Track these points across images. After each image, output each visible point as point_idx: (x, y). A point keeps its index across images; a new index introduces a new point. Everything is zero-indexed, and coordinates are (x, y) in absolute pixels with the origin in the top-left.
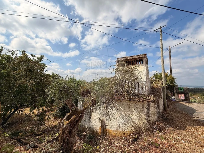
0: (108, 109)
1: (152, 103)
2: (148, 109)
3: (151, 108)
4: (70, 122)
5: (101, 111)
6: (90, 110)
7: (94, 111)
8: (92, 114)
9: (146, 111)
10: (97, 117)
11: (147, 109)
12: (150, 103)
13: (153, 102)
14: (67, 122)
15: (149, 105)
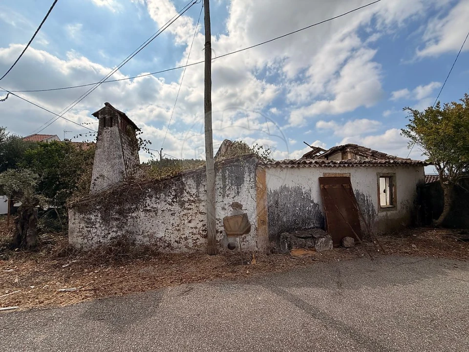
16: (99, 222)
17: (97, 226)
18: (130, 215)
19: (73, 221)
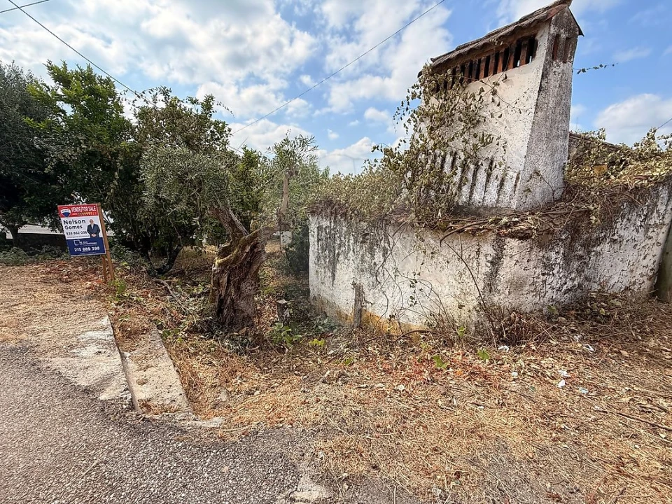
0: (373, 257)
1: (514, 243)
2: (496, 262)
3: (506, 262)
4: (224, 262)
5: (358, 261)
6: (334, 255)
7: (341, 258)
8: (338, 266)
9: (486, 268)
10: (347, 276)
11: (491, 263)
12: (509, 239)
13: (520, 238)
14: (220, 261)
15: (500, 248)
16: (559, 264)
17: (555, 272)
18: (595, 249)
19: (526, 264)
